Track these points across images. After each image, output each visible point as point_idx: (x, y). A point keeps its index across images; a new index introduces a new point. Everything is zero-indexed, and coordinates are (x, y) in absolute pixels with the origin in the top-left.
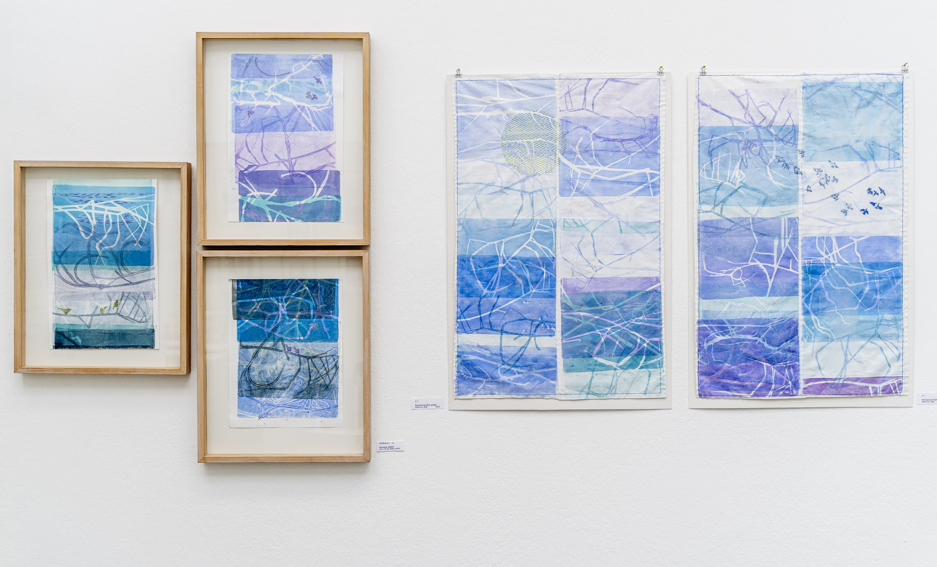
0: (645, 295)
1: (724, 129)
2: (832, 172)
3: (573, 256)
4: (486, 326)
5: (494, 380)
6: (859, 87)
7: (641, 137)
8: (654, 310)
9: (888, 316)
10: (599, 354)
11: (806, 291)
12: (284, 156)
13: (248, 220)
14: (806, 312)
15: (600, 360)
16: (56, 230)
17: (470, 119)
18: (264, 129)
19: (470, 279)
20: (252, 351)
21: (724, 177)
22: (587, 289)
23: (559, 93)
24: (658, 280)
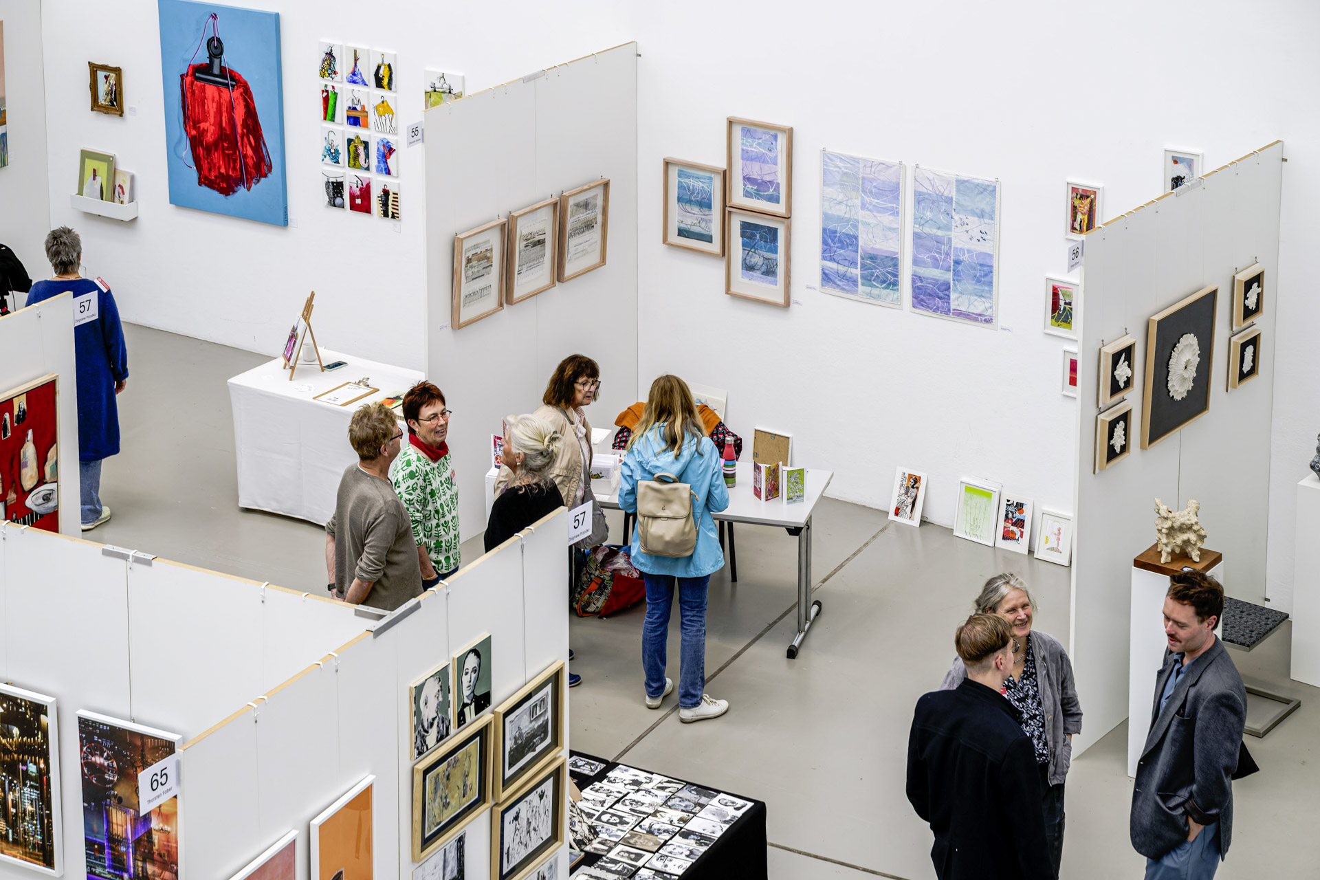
0: (893, 259)
1: (925, 194)
2: (966, 221)
3: (865, 236)
4: (832, 259)
5: (835, 283)
6: (978, 185)
7: (892, 191)
8: (896, 265)
9: (987, 288)
10: (874, 280)
11: (954, 271)
12: (759, 173)
13: (746, 197)
14: (954, 280)
15: (874, 283)
16: (679, 188)
17: (828, 170)
18: (752, 160)
19: (827, 238)
20: (747, 252)
21: (923, 214)
22: (870, 252)
23: (861, 166)
24: (897, 253)
